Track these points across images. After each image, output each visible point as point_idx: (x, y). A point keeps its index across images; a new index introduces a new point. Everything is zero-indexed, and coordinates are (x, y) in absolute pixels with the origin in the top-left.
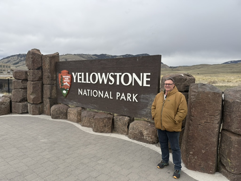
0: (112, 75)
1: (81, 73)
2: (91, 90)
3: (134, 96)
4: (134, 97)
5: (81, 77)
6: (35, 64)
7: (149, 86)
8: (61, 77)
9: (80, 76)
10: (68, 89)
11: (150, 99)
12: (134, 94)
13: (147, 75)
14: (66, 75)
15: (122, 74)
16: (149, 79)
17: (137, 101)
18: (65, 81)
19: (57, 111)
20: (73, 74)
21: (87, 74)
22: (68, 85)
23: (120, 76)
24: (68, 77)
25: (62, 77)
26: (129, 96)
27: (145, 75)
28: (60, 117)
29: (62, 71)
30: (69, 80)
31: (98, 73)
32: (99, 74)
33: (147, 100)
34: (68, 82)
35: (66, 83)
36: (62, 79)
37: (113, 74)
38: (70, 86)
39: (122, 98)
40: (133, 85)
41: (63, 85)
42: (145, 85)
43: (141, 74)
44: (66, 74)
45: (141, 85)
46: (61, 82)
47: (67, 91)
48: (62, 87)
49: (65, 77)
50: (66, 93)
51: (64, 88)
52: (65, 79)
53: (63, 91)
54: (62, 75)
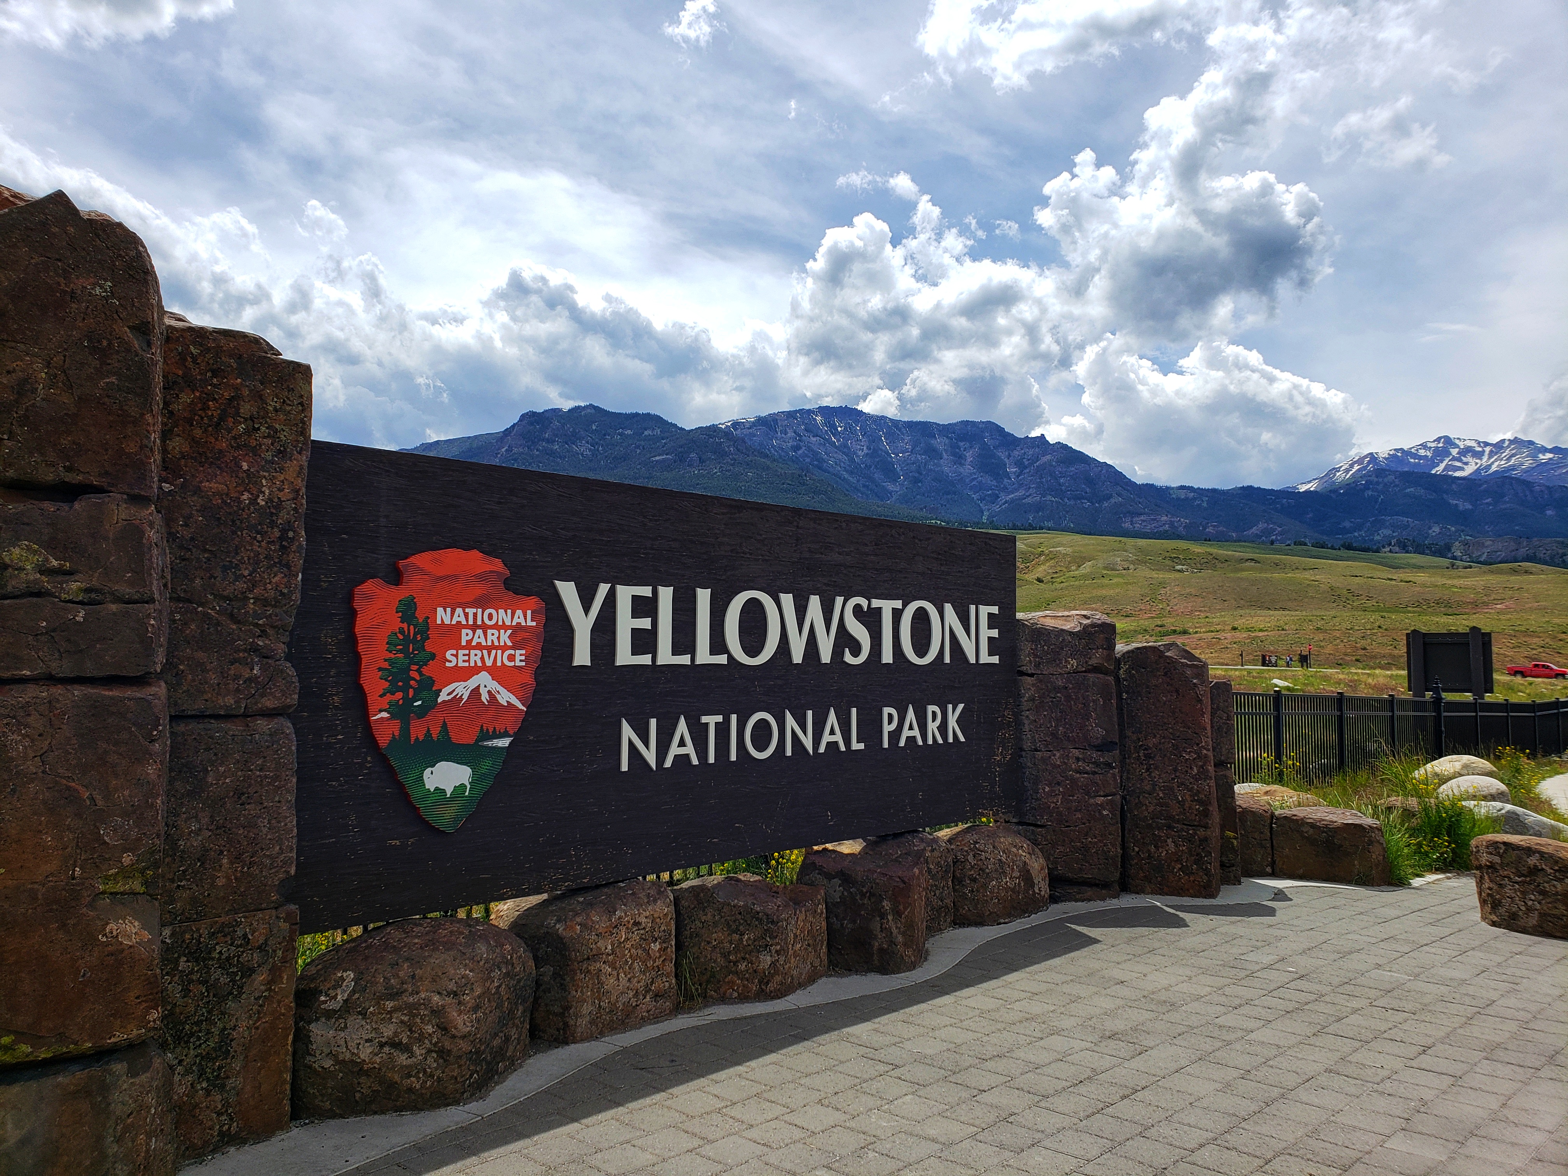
0: (857, 609)
1: (646, 591)
2: (734, 718)
3: (953, 714)
4: (952, 722)
7: (996, 660)
9: (635, 614)
10: (504, 742)
12: (950, 707)
13: (990, 615)
14: (482, 603)
15: (905, 605)
16: (995, 633)
17: (962, 739)
18: (453, 659)
20: (568, 591)
21: (703, 597)
22: (505, 697)
23: (897, 615)
24: (503, 616)
25: (420, 616)
26: (935, 716)
27: (984, 612)
29: (422, 560)
30: (513, 648)
31: (782, 595)
32: (787, 600)
35: (484, 681)
37: (864, 603)
39: (906, 733)
40: (947, 660)
41: (431, 705)
42: (985, 658)
43: (973, 608)
44: (479, 590)
45: (973, 660)
46: (397, 676)
47: (486, 765)
48: (417, 731)
49: (466, 615)
50: (469, 787)
51: (435, 733)
52: (466, 635)
53: (429, 770)
54: (415, 604)
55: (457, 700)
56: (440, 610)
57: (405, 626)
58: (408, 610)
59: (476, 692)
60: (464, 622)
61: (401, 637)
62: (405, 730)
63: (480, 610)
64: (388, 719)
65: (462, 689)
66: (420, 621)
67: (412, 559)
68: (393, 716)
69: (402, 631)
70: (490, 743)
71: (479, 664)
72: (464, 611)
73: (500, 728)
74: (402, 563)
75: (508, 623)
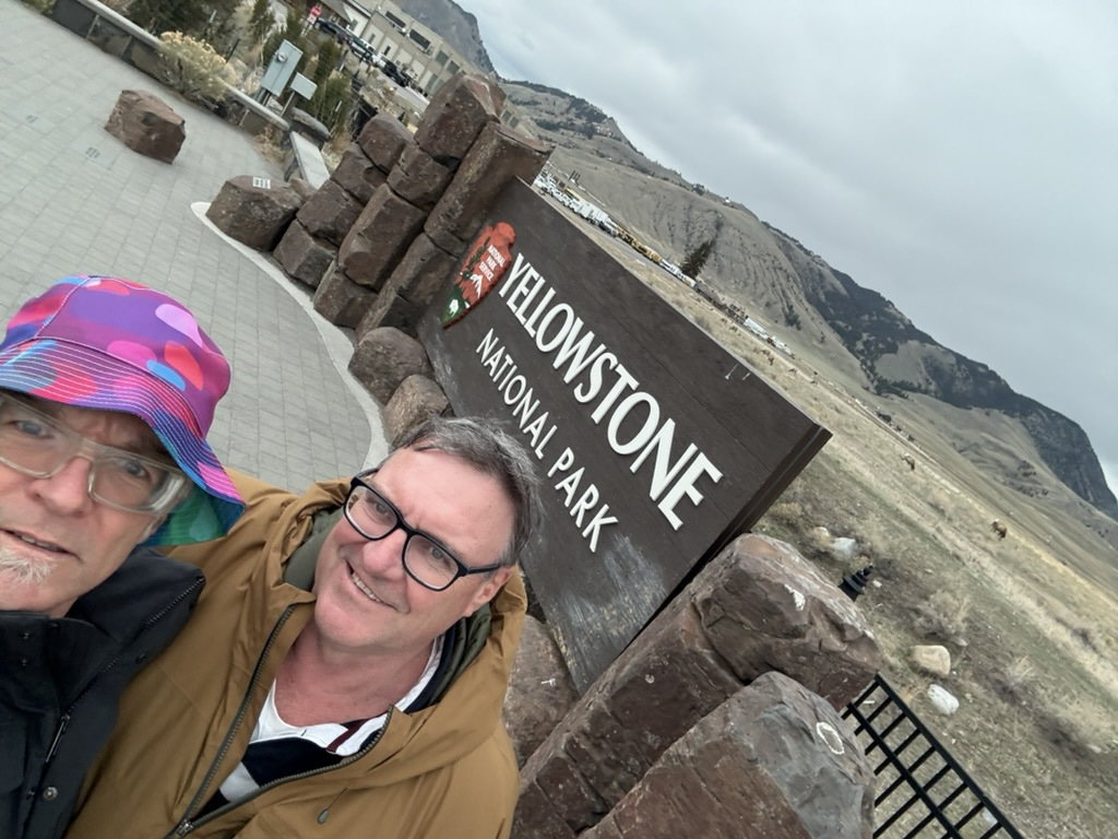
0: (607, 362)
2: (515, 367)
3: (604, 516)
4: (597, 522)
5: (525, 291)
6: (445, 134)
7: (677, 523)
8: (482, 245)
9: (527, 285)
10: (468, 306)
11: (636, 586)
12: (606, 507)
13: (705, 474)
14: (499, 249)
15: (638, 390)
16: (696, 497)
17: (593, 547)
18: (482, 266)
19: (377, 353)
20: (520, 258)
21: (551, 293)
22: (479, 290)
23: (628, 391)
24: (499, 257)
25: (488, 245)
26: (589, 500)
27: (703, 463)
28: (372, 385)
30: (493, 272)
31: (578, 319)
32: (579, 323)
33: (626, 575)
34: (485, 277)
35: (480, 278)
36: (481, 252)
37: (614, 360)
38: (482, 298)
39: (564, 483)
40: (634, 468)
41: (468, 278)
42: (666, 507)
43: (692, 448)
45: (654, 494)
46: (472, 262)
47: (460, 311)
48: (462, 284)
50: (454, 314)
51: (463, 289)
52: (488, 259)
53: (454, 300)
54: (490, 240)
55: (472, 281)
56: (491, 246)
58: (487, 242)
59: (477, 281)
60: (492, 253)
61: (480, 250)
63: (497, 252)
64: (461, 276)
65: (476, 278)
66: (486, 247)
67: (500, 223)
68: (463, 275)
69: (482, 248)
70: (467, 303)
71: (484, 272)
72: (494, 250)
73: (471, 299)
74: (497, 223)
75: (498, 261)
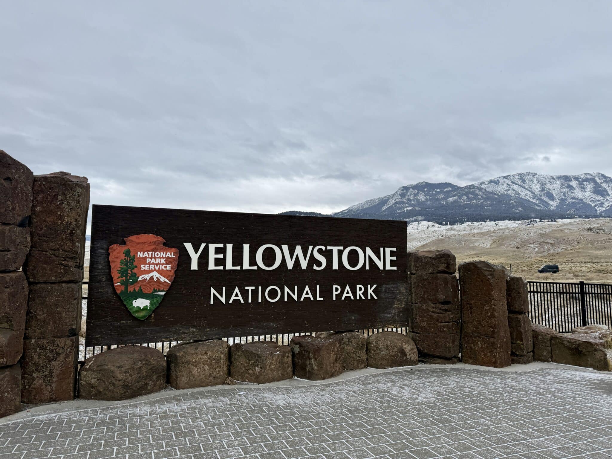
0: (320, 250)
1: (221, 245)
2: (260, 288)
3: (371, 288)
4: (370, 291)
5: (221, 256)
7: (395, 268)
9: (217, 253)
10: (163, 293)
11: (398, 291)
12: (369, 286)
13: (391, 252)
14: (154, 250)
15: (344, 248)
16: (394, 258)
17: (376, 298)
20: (189, 247)
21: (246, 248)
22: (163, 279)
23: (340, 253)
24: (162, 254)
25: (132, 254)
26: (360, 289)
29: (133, 238)
30: (167, 264)
31: (283, 246)
35: (155, 275)
36: (127, 262)
37: (323, 248)
40: (367, 268)
41: (135, 281)
42: (388, 267)
43: (382, 249)
44: (153, 247)
47: (156, 300)
48: (130, 289)
49: (149, 254)
50: (149, 306)
51: (137, 290)
52: (148, 260)
53: (135, 301)
54: (130, 251)
55: (145, 280)
56: (139, 253)
57: (126, 258)
58: (127, 253)
59: (152, 278)
60: (148, 256)
61: (125, 261)
62: (126, 288)
63: (153, 253)
64: (120, 285)
65: (147, 277)
66: (132, 256)
67: (129, 238)
68: (122, 284)
69: (125, 259)
70: (157, 293)
71: (153, 269)
72: (148, 253)
73: (161, 289)
74: (125, 239)
75: (164, 256)
